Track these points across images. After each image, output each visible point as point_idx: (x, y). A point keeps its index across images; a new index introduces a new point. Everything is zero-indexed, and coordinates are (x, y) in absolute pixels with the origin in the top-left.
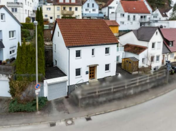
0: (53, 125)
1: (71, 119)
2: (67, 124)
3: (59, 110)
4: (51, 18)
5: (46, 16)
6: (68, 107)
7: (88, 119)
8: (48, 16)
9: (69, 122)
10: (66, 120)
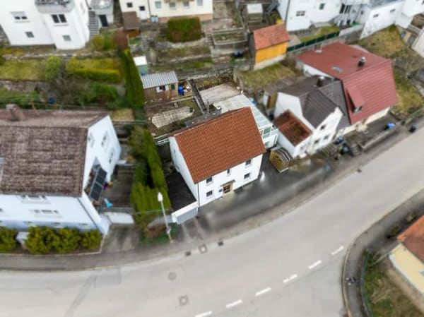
0: (188, 254)
1: (204, 246)
2: (202, 252)
3: (192, 235)
4: (142, 8)
5: (130, 5)
6: (200, 230)
7: (221, 244)
8: (134, 5)
9: (203, 249)
10: (200, 248)
